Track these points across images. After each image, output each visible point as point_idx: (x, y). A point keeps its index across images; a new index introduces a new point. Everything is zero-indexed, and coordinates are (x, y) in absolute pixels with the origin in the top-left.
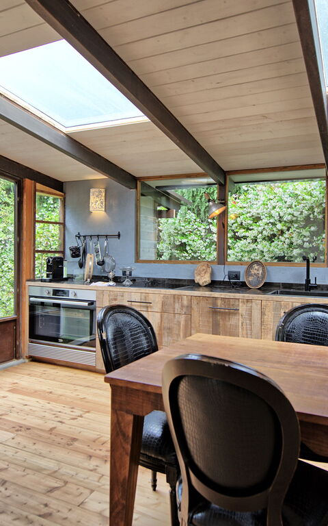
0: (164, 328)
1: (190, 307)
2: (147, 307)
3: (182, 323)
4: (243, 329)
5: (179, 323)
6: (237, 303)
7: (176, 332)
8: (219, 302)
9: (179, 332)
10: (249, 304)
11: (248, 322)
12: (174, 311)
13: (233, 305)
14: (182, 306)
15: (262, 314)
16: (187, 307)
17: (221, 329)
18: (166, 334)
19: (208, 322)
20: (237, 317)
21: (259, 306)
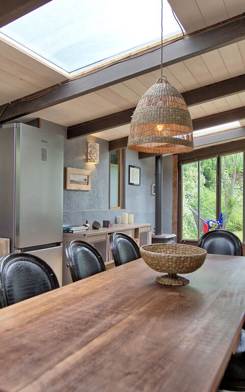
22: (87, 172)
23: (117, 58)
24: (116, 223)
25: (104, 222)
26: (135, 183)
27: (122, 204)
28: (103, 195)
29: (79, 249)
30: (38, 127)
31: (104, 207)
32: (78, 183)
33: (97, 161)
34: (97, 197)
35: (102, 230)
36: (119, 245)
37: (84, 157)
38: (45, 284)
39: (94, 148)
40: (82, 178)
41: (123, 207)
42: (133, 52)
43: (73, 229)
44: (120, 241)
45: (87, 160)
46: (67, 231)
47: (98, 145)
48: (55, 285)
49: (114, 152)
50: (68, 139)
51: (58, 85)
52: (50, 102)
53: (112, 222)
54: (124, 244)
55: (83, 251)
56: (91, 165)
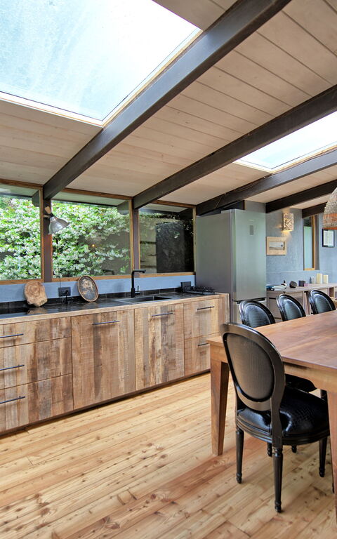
0: (39, 360)
1: (70, 329)
2: (14, 341)
3: (62, 348)
4: (120, 337)
5: (58, 349)
6: (115, 316)
7: (54, 360)
8: (99, 317)
9: (58, 359)
10: (125, 314)
11: (125, 330)
12: (51, 337)
13: (112, 318)
14: (61, 330)
15: (135, 321)
16: (67, 329)
17: (102, 343)
18: (42, 366)
19: (90, 339)
20: (116, 328)
21: (133, 314)
22: (283, 239)
23: (311, 155)
24: (311, 283)
25: (300, 282)
26: (329, 245)
27: (316, 265)
28: (298, 258)
29: (285, 300)
30: (244, 209)
31: (299, 268)
32: (276, 249)
33: (292, 229)
34: (293, 260)
35: (298, 289)
36: (316, 300)
37: (281, 226)
38: (266, 320)
39: (289, 217)
40: (279, 245)
41: (318, 268)
42: (325, 149)
43: (274, 287)
44: (317, 297)
45: (283, 228)
46: (269, 289)
47: (292, 215)
48: (273, 322)
49: (307, 218)
50: (267, 212)
51: (263, 178)
52: (257, 191)
53: (307, 282)
54: (320, 298)
55: (288, 302)
56: (286, 232)
